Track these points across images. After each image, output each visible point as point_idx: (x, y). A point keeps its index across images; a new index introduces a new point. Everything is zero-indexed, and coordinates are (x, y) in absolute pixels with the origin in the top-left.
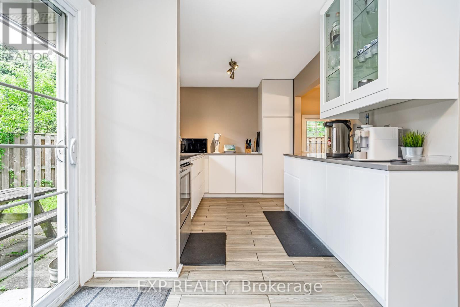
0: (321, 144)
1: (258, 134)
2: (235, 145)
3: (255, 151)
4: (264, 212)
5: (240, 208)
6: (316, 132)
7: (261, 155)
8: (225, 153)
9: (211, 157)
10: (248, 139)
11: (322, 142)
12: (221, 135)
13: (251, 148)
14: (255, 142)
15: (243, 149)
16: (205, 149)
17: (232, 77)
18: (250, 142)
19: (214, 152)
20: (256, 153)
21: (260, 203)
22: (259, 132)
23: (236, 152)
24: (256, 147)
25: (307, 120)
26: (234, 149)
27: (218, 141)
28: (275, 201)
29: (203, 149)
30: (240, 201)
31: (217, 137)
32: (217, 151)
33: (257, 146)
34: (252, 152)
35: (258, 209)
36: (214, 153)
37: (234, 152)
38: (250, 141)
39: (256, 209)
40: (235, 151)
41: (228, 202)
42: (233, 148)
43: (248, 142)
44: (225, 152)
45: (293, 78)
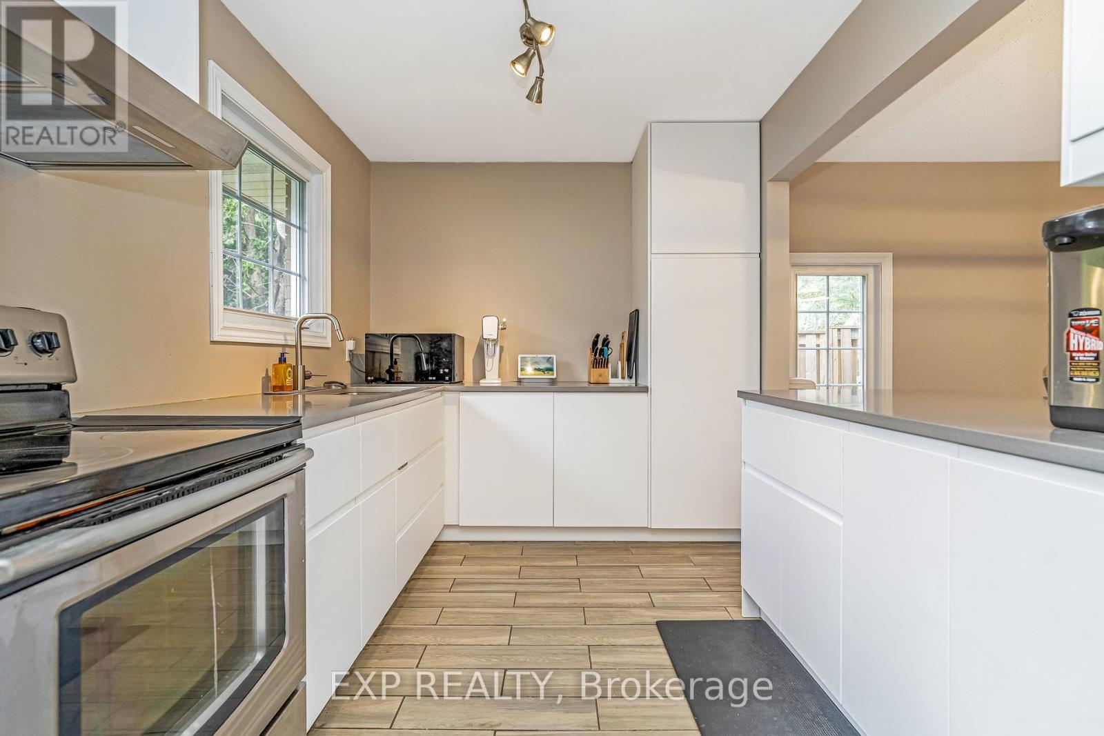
0: (818, 351)
1: (635, 317)
2: (554, 356)
3: (623, 378)
4: (663, 627)
5: (566, 601)
6: (828, 312)
7: (645, 390)
8: (521, 386)
9: (467, 398)
10: (598, 336)
11: (818, 346)
12: (504, 320)
13: (610, 365)
14: (622, 346)
15: (583, 370)
16: (447, 370)
17: (536, 94)
18: (607, 346)
19: (481, 381)
20: (627, 382)
21: (645, 570)
22: (637, 311)
23: (559, 380)
24: (626, 363)
25: (797, 270)
26: (551, 370)
27: (495, 341)
28: (696, 559)
29: (441, 372)
30: (568, 558)
31: (490, 328)
32: (492, 379)
33: (629, 359)
34: (614, 382)
35: (635, 607)
36: (483, 383)
37: (553, 381)
38: (606, 342)
39: (628, 607)
40: (554, 376)
41: (525, 563)
42: (548, 366)
43: (600, 346)
44: (520, 381)
45: (760, 117)
